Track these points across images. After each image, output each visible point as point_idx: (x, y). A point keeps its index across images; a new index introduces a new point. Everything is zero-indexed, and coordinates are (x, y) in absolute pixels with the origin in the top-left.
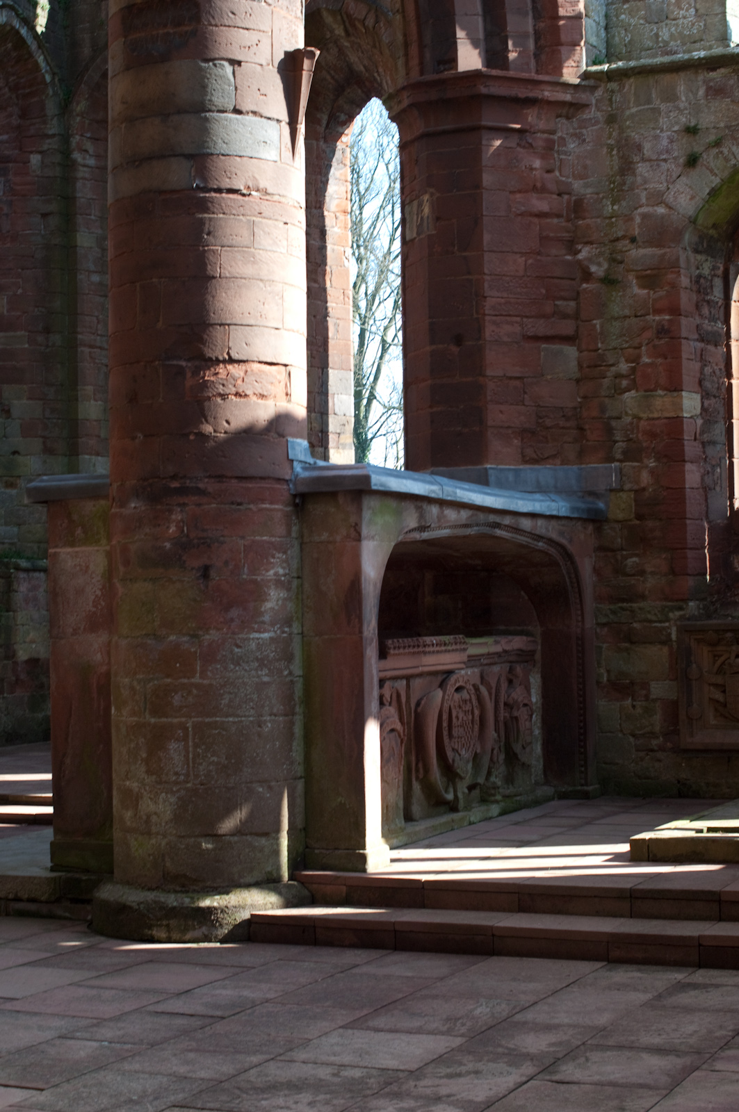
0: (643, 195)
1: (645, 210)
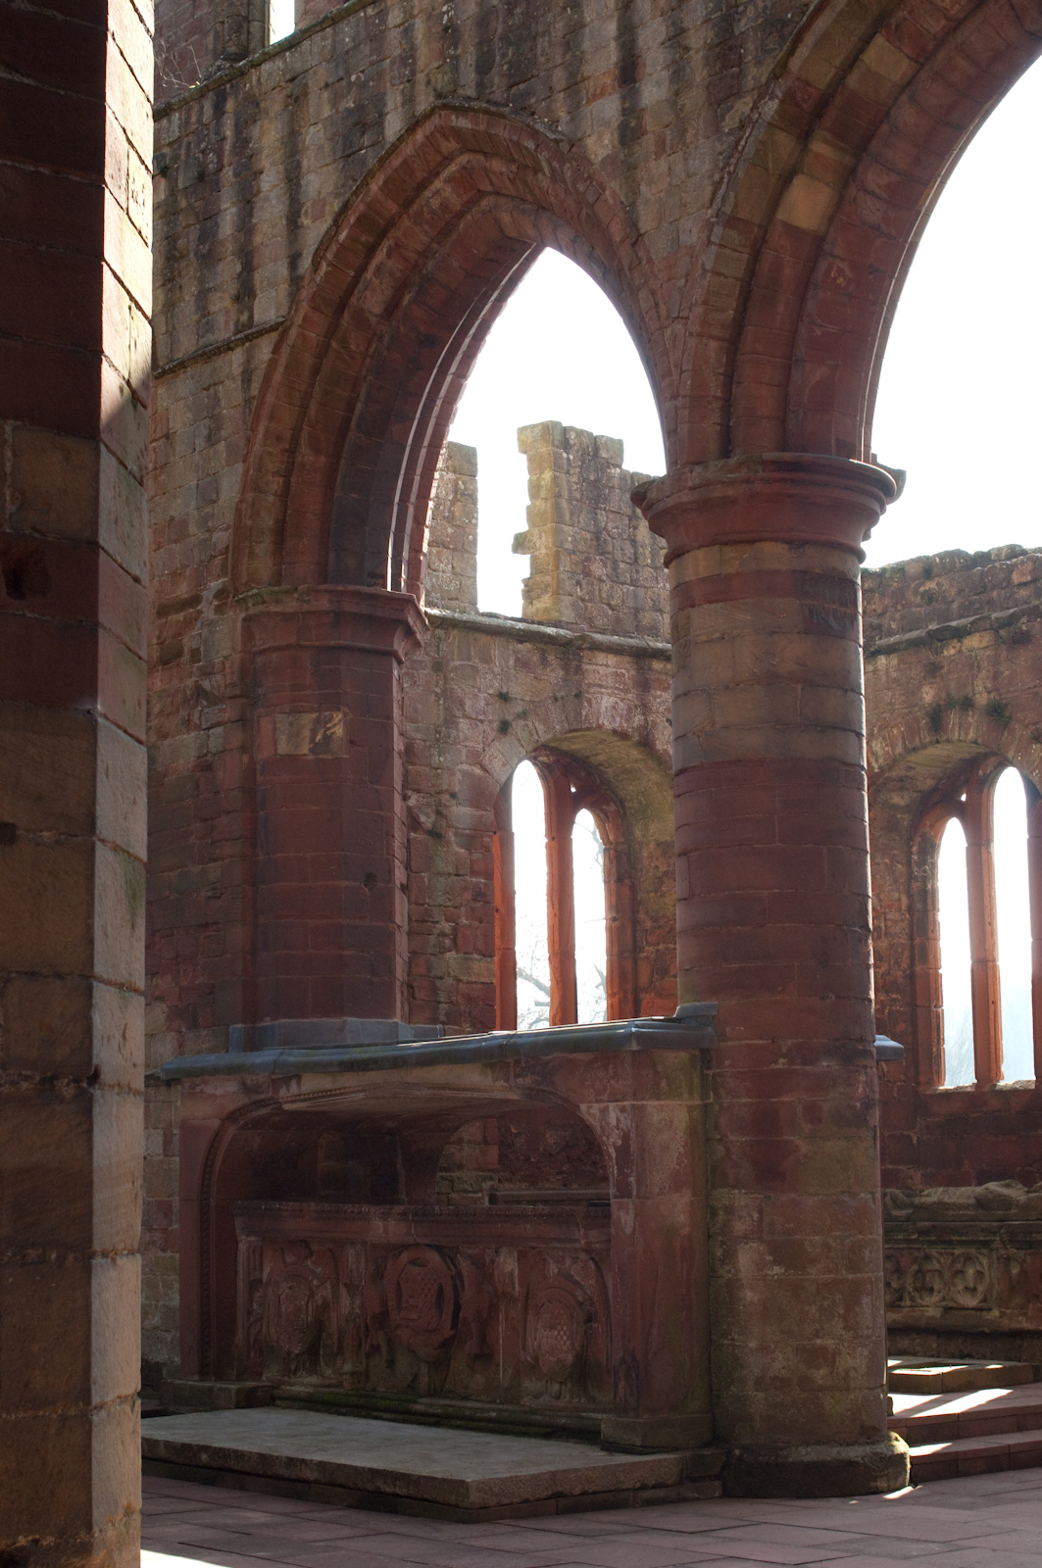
0: (463, 752)
1: (465, 767)
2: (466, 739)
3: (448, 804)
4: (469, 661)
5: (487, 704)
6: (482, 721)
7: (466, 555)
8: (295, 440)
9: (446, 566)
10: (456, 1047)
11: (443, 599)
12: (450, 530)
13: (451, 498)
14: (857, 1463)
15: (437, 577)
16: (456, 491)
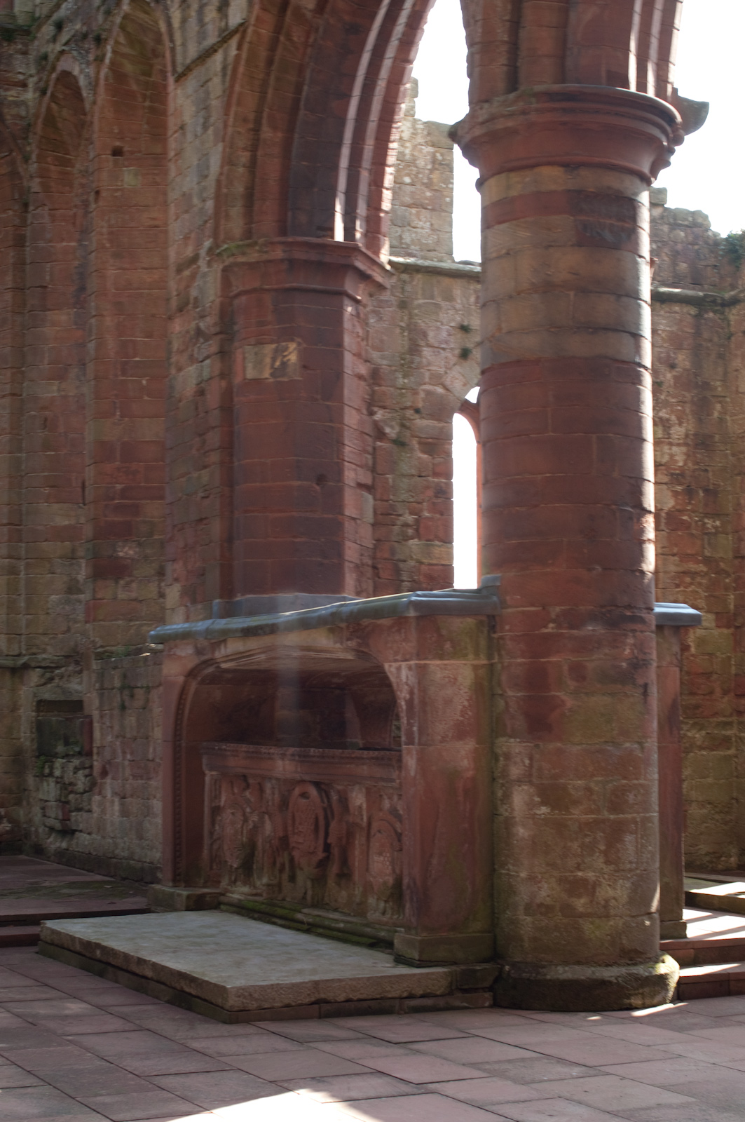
0: (427, 374)
1: (428, 387)
2: (429, 364)
3: (412, 418)
4: (433, 299)
5: (450, 335)
6: (444, 349)
8: (258, 121)
14: (610, 982)
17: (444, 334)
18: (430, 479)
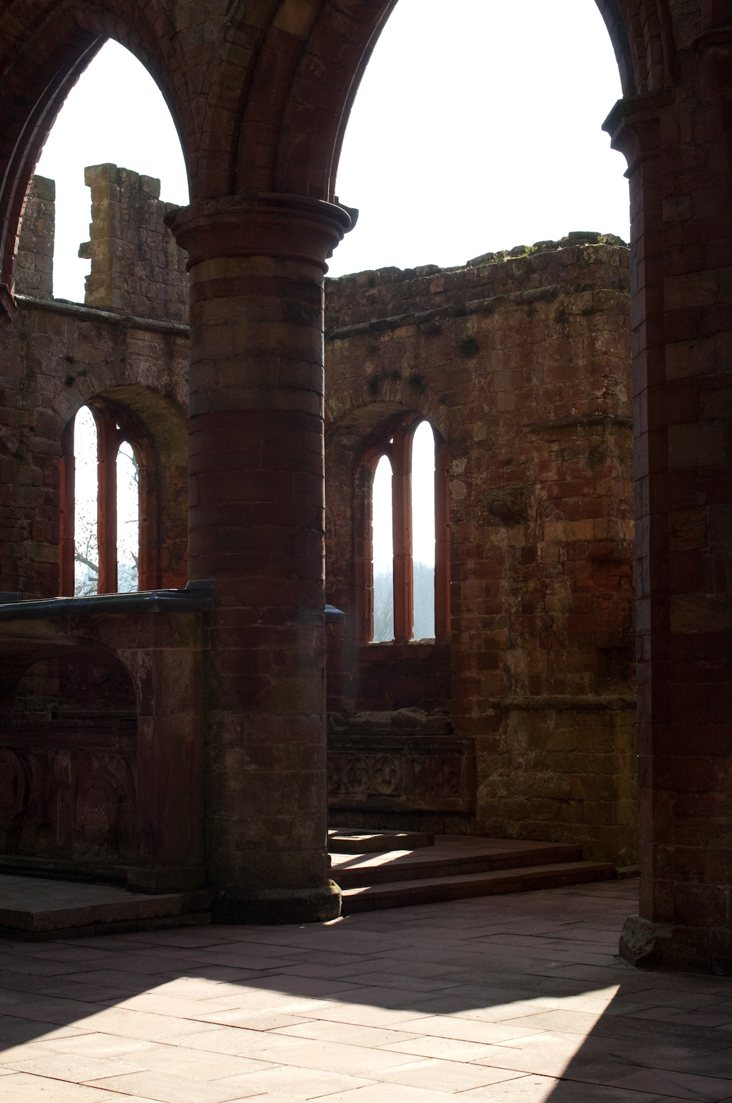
0: (40, 397)
1: (41, 409)
2: (42, 389)
3: (28, 435)
4: (46, 333)
5: (58, 365)
6: (53, 377)
7: (45, 257)
9: (31, 264)
10: (30, 608)
11: (28, 288)
12: (34, 239)
13: (35, 215)
15: (24, 272)
16: (39, 211)
17: (54, 364)
18: (41, 488)
